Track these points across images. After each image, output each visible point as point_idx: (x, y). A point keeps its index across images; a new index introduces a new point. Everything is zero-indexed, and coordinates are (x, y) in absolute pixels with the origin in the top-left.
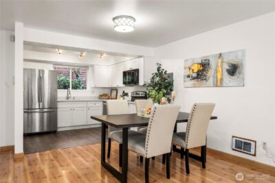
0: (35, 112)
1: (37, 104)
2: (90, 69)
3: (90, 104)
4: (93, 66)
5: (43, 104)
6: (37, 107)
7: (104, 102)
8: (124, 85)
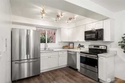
0: (24, 62)
1: (26, 56)
2: (58, 30)
3: (60, 53)
4: (60, 29)
5: (30, 56)
6: (26, 58)
7: (68, 51)
8: (85, 41)
